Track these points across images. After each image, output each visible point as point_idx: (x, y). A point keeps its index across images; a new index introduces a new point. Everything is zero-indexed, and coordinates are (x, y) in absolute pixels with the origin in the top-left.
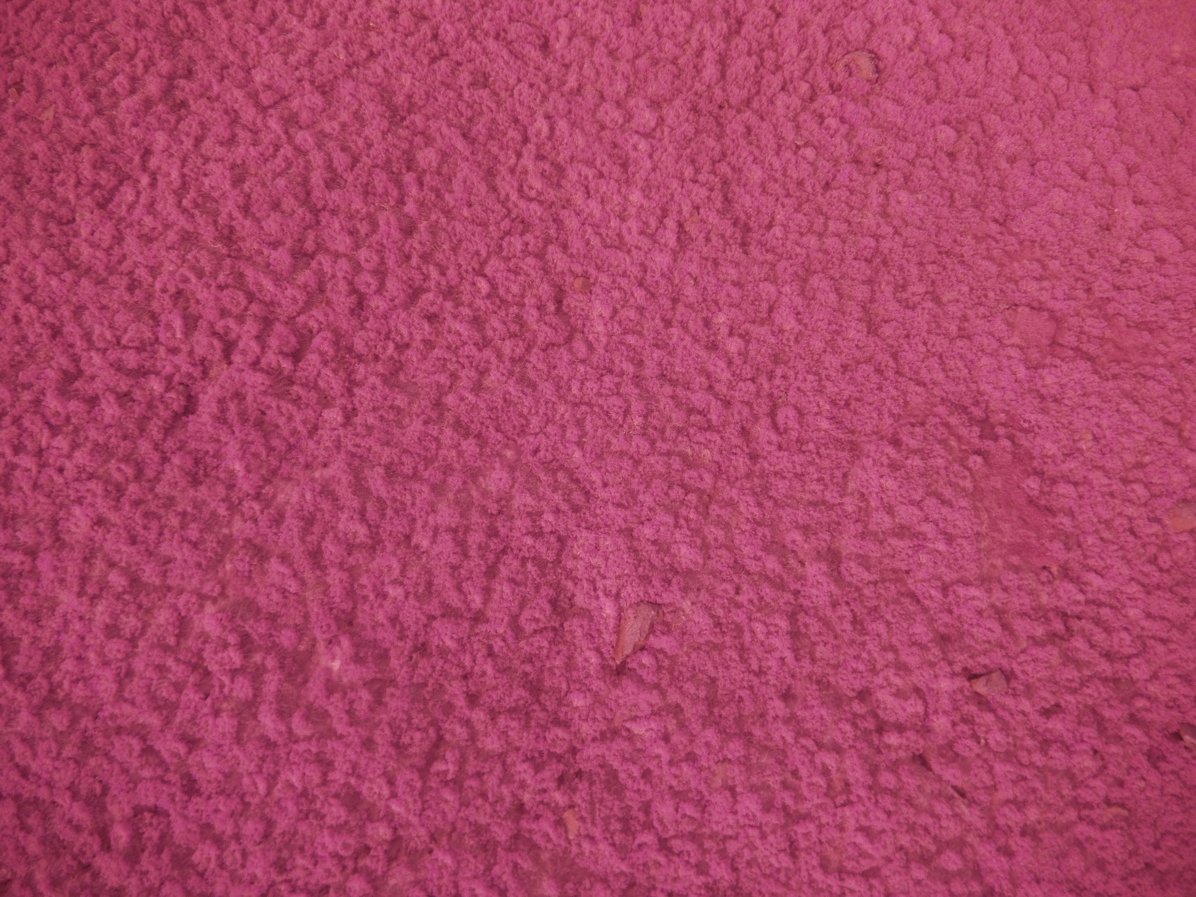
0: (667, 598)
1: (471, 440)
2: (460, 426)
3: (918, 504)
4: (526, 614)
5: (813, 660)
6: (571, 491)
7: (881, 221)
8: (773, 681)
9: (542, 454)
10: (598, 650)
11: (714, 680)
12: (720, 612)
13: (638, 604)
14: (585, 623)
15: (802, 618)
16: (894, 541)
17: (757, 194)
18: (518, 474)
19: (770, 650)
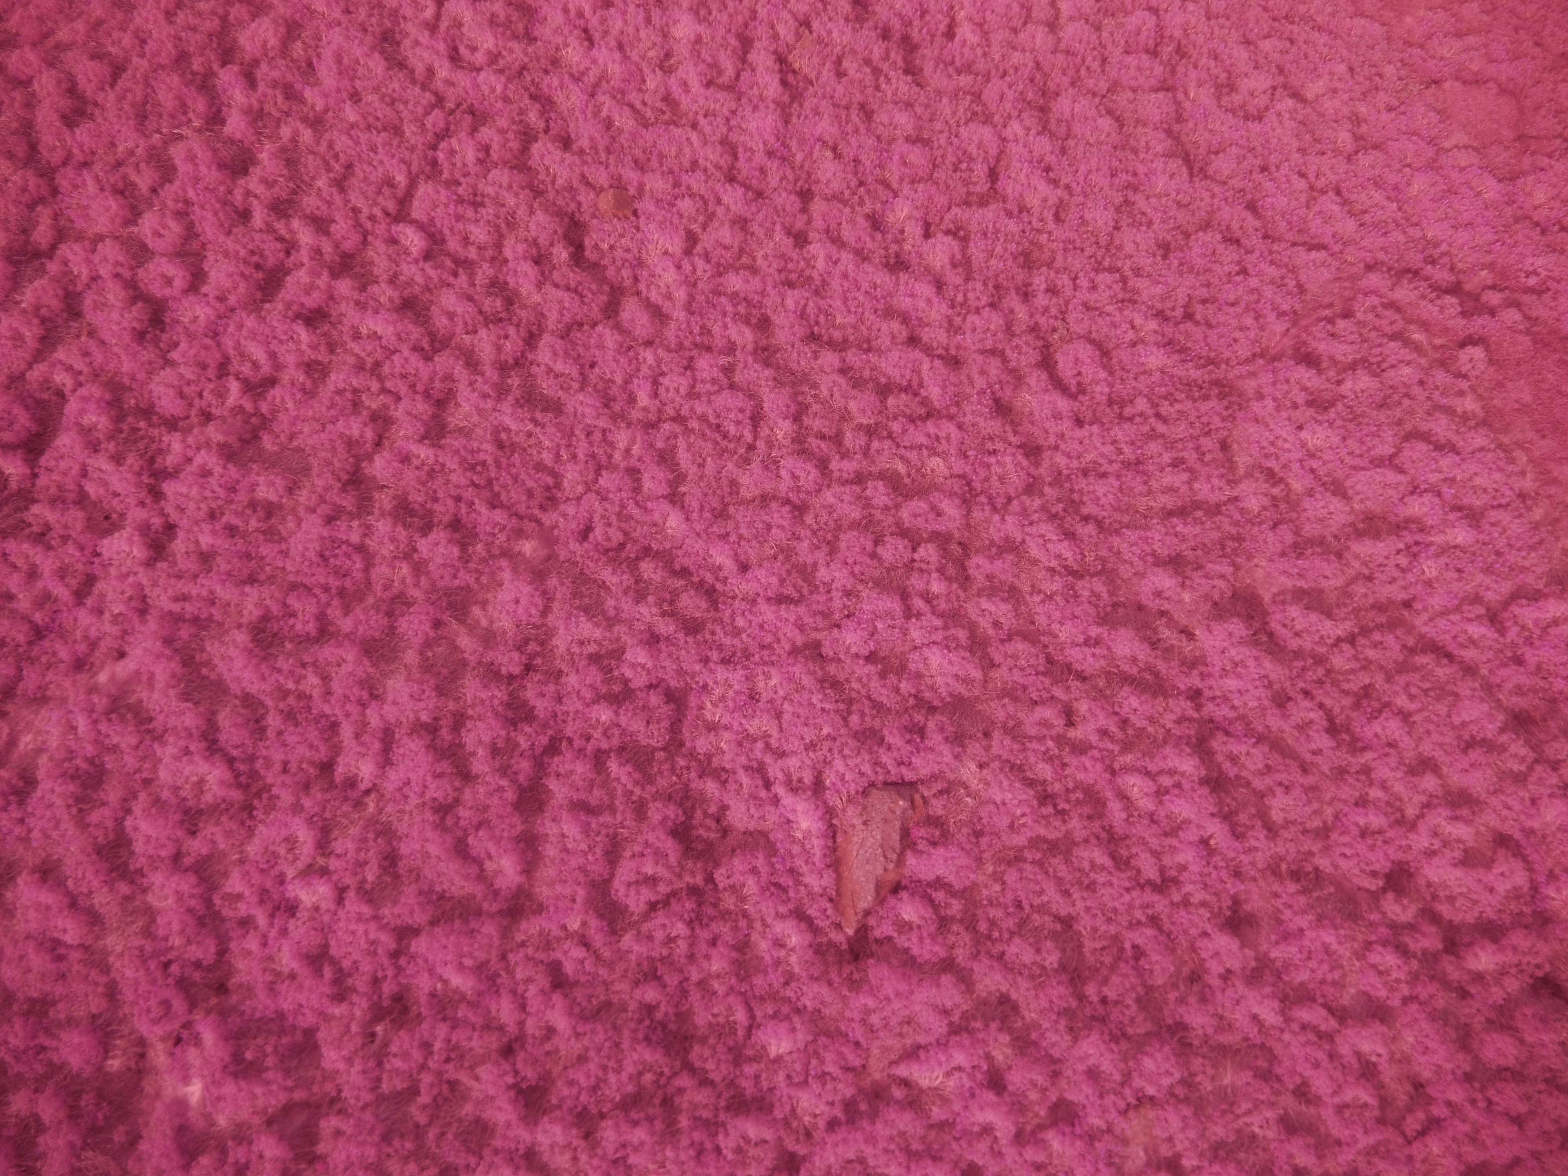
0: (923, 765)
1: (439, 535)
2: (412, 513)
3: (1390, 462)
4: (625, 872)
5: (1272, 830)
6: (675, 595)
8: (1198, 896)
9: (598, 533)
10: (800, 915)
11: (1067, 922)
12: (1045, 771)
13: (865, 793)
14: (760, 862)
15: (1218, 743)
16: (1364, 548)
18: (553, 582)
19: (1174, 829)
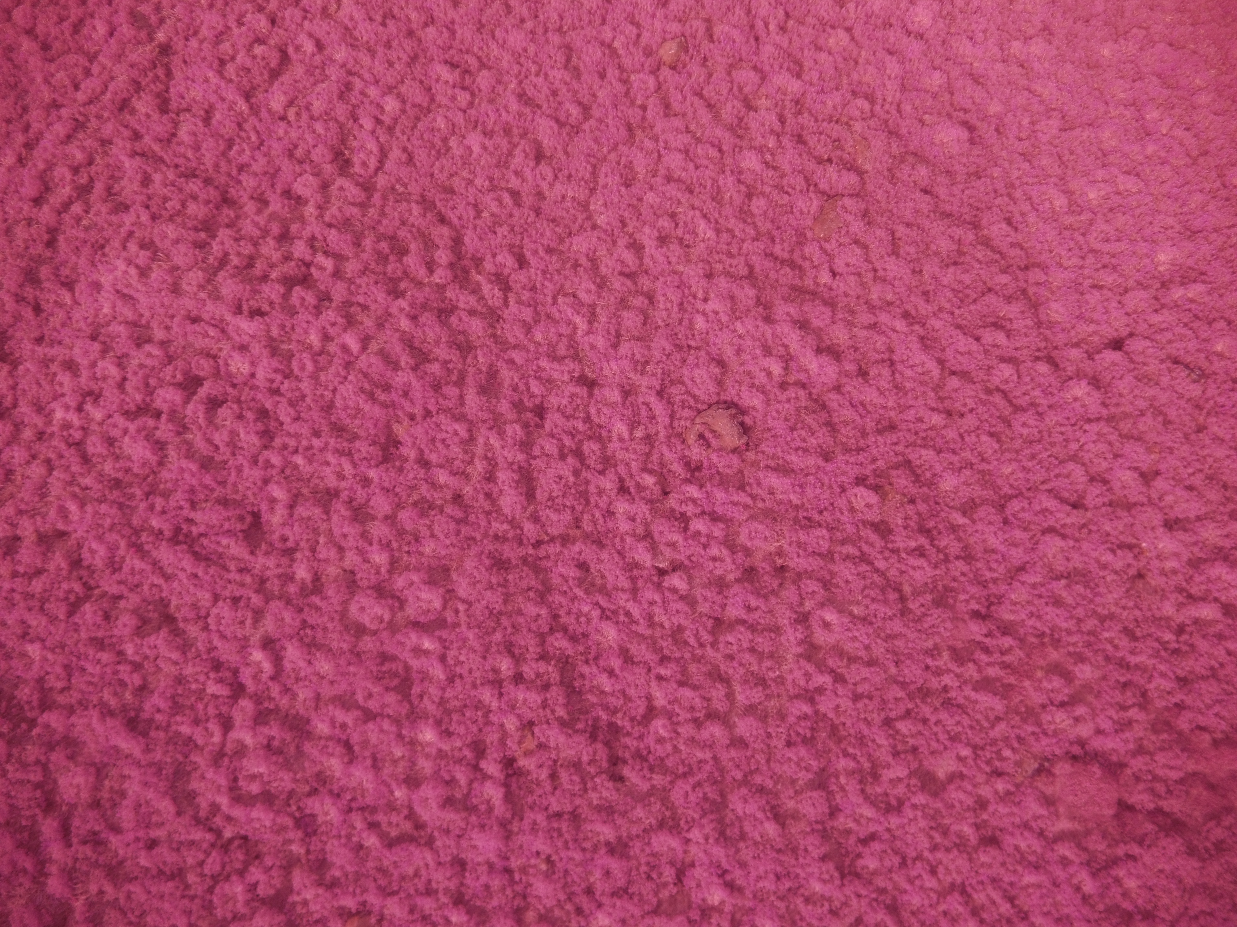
7: (810, 668)
17: (617, 671)
